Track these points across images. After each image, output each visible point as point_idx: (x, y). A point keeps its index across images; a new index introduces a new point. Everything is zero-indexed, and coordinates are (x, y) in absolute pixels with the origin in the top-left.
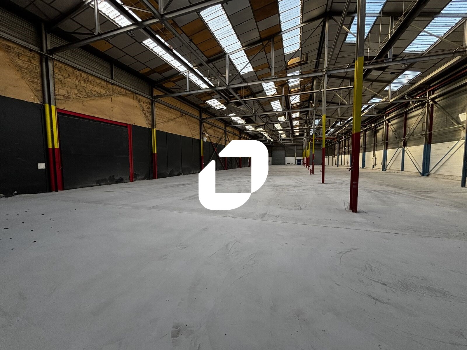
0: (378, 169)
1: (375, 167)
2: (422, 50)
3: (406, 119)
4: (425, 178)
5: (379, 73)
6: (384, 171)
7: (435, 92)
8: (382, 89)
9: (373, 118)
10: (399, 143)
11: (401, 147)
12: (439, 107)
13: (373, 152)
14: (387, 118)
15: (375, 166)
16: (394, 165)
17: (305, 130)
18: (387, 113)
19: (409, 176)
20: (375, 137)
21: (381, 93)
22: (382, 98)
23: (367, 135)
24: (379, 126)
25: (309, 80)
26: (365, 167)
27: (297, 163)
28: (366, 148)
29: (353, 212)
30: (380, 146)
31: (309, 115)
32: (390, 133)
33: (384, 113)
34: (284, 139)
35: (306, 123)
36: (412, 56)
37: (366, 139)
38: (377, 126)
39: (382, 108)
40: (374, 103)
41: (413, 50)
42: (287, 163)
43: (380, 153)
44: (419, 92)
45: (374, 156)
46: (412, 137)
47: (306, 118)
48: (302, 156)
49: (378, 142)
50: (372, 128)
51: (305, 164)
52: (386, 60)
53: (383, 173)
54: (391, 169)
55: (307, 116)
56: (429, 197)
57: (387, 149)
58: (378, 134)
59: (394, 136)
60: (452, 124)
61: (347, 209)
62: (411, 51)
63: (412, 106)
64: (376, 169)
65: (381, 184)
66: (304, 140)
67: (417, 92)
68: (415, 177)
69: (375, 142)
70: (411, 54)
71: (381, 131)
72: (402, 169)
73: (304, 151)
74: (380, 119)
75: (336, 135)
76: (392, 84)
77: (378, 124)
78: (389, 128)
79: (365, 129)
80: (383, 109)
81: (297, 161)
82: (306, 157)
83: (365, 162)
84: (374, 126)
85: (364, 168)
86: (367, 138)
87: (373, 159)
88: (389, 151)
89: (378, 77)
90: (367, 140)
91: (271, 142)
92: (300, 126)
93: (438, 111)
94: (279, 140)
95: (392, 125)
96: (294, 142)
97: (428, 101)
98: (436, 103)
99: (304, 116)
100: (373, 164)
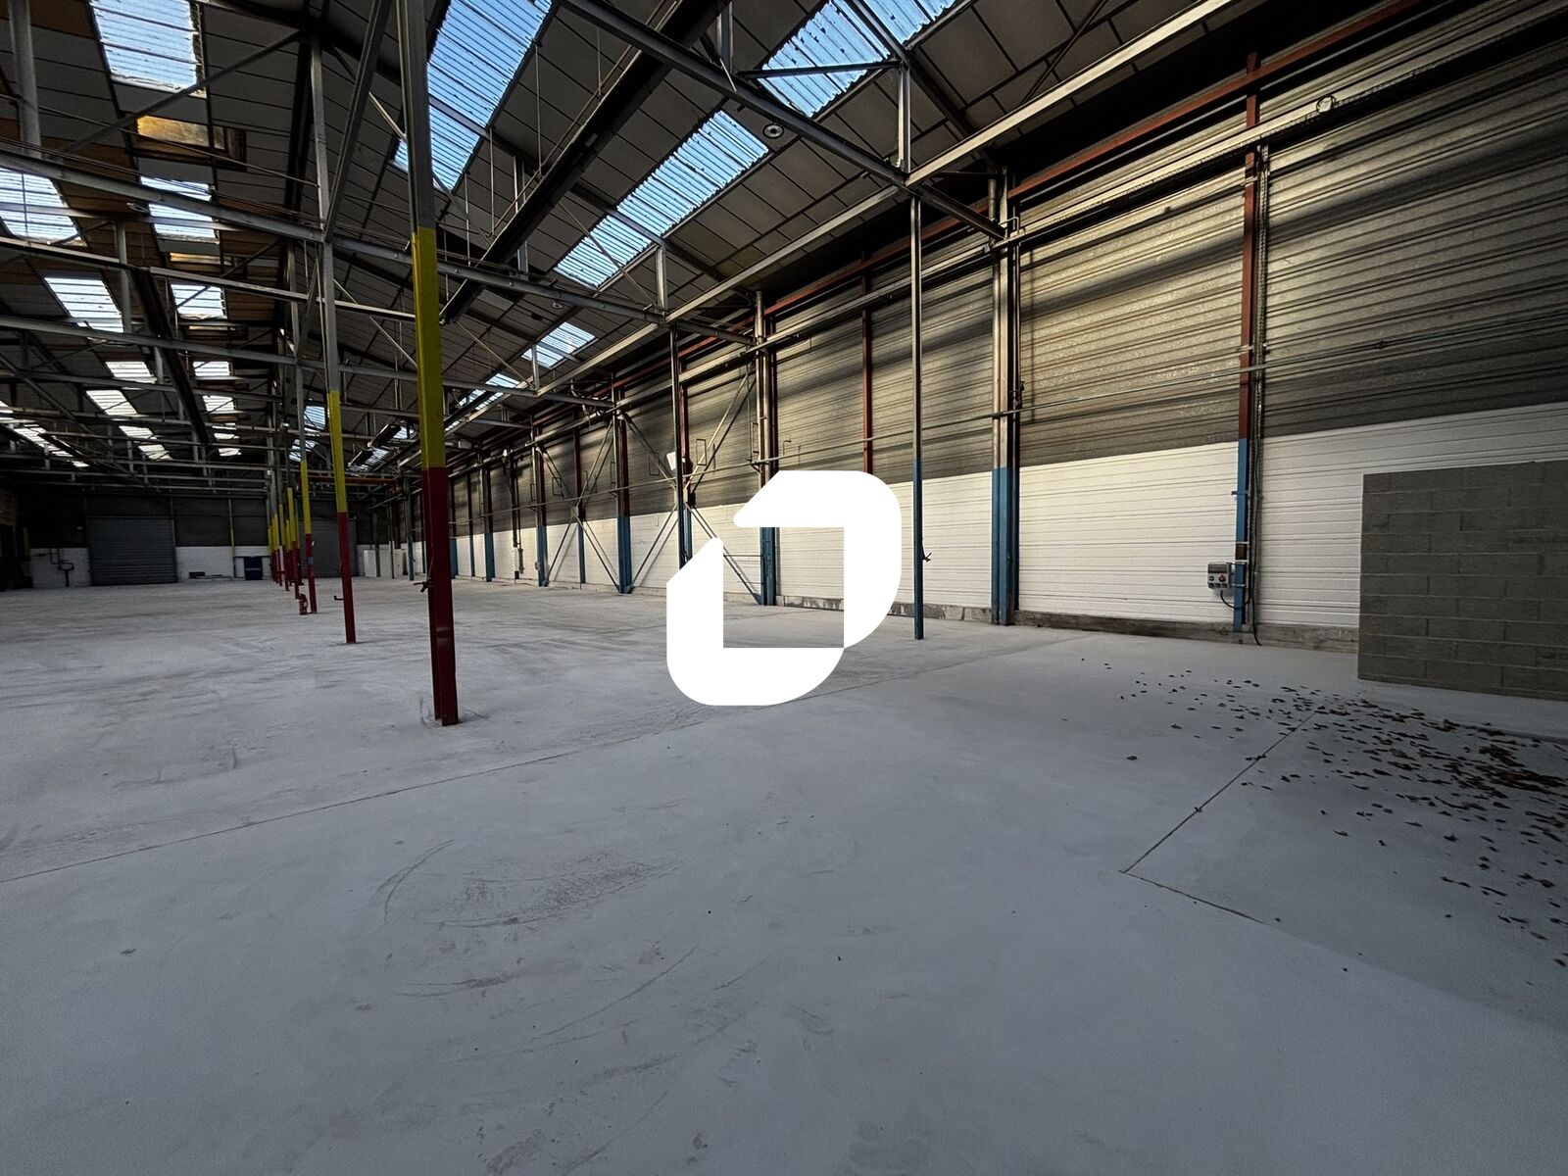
0: (528, 582)
1: (520, 575)
2: (592, 282)
3: (579, 449)
4: (626, 597)
5: (504, 304)
6: (543, 587)
7: (627, 394)
8: (516, 354)
9: (501, 434)
10: (569, 509)
11: (574, 521)
12: (634, 430)
13: (512, 532)
14: (537, 439)
15: (522, 573)
16: (563, 571)
17: (270, 442)
18: (536, 423)
19: (597, 596)
20: (513, 488)
21: (513, 364)
22: (520, 381)
23: (492, 482)
24: (522, 458)
25: (263, 245)
26: (494, 577)
27: (241, 573)
28: (494, 519)
29: (445, 724)
30: (528, 515)
31: (281, 383)
32: (549, 482)
33: (529, 424)
34: (157, 467)
35: (268, 411)
36: (572, 287)
37: (492, 493)
38: (515, 458)
39: (523, 407)
40: (500, 388)
41: (575, 274)
42: (187, 576)
43: (529, 535)
44: (598, 385)
45: (515, 545)
46: (595, 498)
47: (269, 391)
48: (267, 545)
49: (524, 504)
50: (504, 460)
51: (283, 576)
52: (514, 274)
53: (538, 590)
54: (560, 579)
55: (270, 386)
56: (628, 643)
57: (545, 525)
58: (520, 481)
59: (558, 490)
60: (659, 475)
61: (426, 721)
62: (570, 275)
63: (587, 418)
64: (523, 581)
65: (531, 624)
66: (270, 480)
67: (594, 384)
68: (607, 597)
69: (516, 501)
70: (571, 283)
71: (526, 472)
72: (583, 580)
73: (271, 525)
74: (521, 437)
75: (399, 471)
76: (538, 346)
77: (520, 452)
78: (545, 466)
79: (485, 461)
80: (525, 411)
81: (241, 564)
82: (284, 548)
83: (493, 561)
84: (507, 457)
85: (493, 579)
86: (493, 490)
87: (513, 552)
88: (550, 530)
89: (504, 315)
90: (493, 496)
91: (73, 474)
92: (243, 419)
93: (634, 439)
94: (127, 466)
95: (550, 459)
96: (218, 484)
97: (615, 411)
98: (629, 419)
99: (258, 380)
100: (515, 568)
